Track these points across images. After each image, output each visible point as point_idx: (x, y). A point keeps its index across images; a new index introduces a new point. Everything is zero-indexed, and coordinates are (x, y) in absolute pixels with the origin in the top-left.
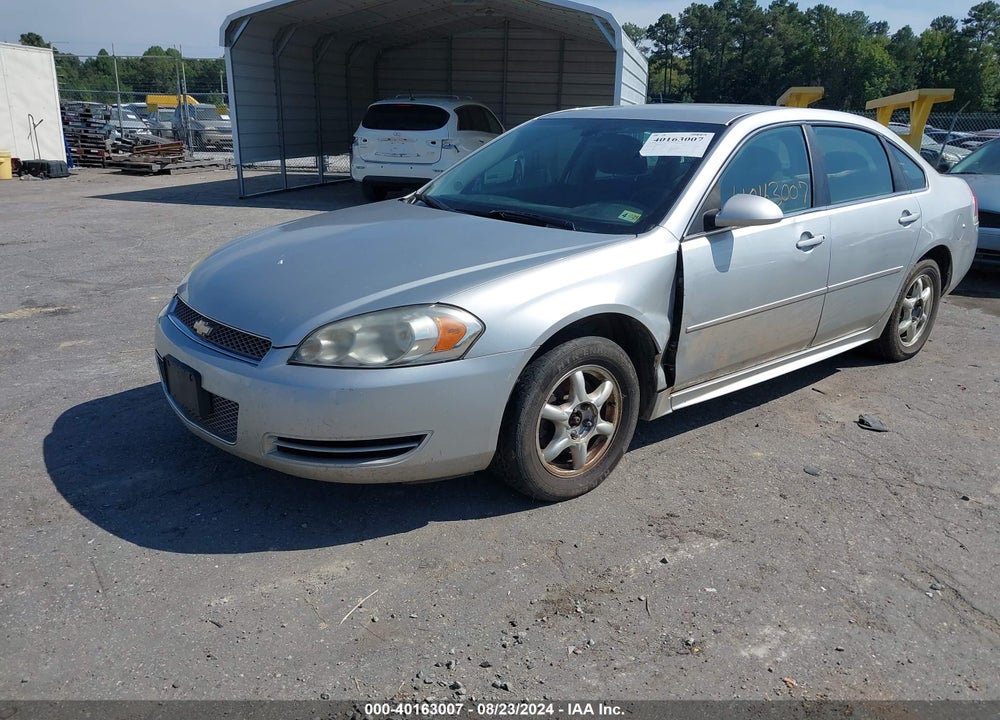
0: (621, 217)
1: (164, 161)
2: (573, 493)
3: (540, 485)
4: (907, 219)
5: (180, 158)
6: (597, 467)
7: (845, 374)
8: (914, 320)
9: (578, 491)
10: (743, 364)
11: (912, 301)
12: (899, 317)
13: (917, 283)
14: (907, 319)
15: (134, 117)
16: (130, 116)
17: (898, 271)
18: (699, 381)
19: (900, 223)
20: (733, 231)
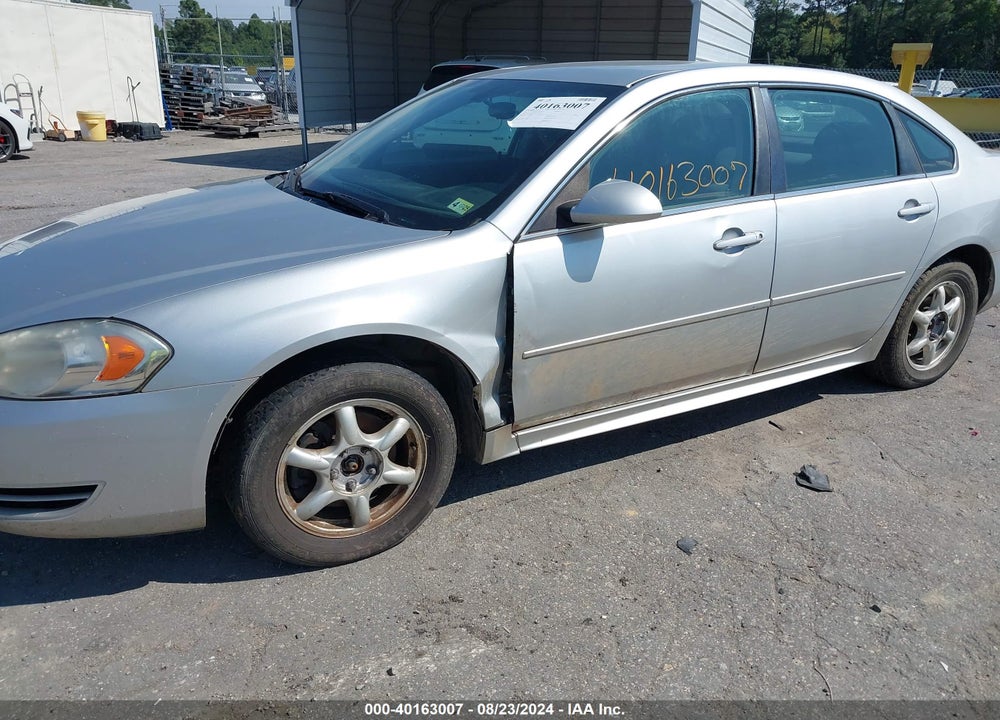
0: (450, 206)
1: (252, 124)
2: (345, 557)
3: (288, 549)
4: (913, 211)
5: (269, 121)
6: (389, 524)
7: (829, 401)
8: (932, 338)
9: (353, 555)
10: (635, 394)
11: (927, 316)
12: (906, 333)
13: (937, 292)
14: (921, 337)
15: (251, 80)
16: (247, 80)
17: (897, 278)
18: (562, 415)
19: (900, 216)
20: (605, 229)
